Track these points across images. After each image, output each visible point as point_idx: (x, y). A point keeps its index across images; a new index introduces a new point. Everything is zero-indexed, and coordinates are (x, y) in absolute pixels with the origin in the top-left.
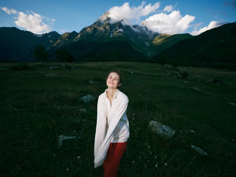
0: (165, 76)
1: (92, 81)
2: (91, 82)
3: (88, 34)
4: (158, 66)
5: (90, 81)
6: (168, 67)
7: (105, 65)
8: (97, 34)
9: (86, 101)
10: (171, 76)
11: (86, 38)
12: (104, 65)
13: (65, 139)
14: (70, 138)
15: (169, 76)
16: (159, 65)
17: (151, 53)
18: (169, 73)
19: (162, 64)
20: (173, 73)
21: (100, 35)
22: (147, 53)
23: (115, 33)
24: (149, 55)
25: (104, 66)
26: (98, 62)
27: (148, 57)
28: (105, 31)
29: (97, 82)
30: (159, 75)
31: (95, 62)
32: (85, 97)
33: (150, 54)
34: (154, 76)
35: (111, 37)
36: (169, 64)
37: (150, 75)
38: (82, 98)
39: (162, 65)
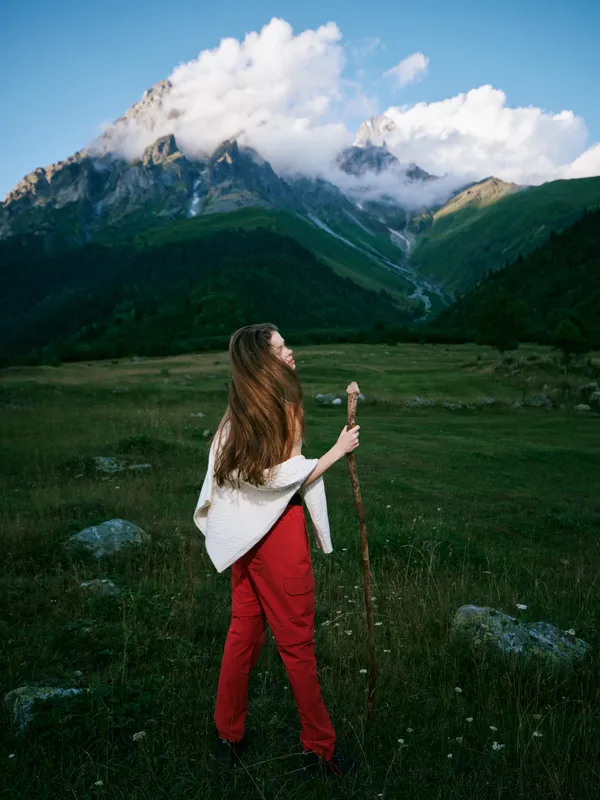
0: (526, 406)
1: (113, 460)
2: (105, 463)
3: (57, 206)
4: (479, 358)
5: (102, 459)
6: (533, 358)
7: (173, 371)
8: (113, 199)
9: (99, 553)
10: (556, 407)
11: (46, 224)
12: (166, 374)
13: (44, 697)
14: (67, 692)
15: (544, 405)
16: (485, 355)
17: (430, 287)
18: (546, 386)
19: (501, 344)
20: (566, 386)
21: (129, 208)
22: (411, 290)
23: (216, 194)
24: (423, 304)
25: (166, 380)
26: (126, 362)
27: (419, 310)
28: (156, 185)
29: (140, 462)
30: (493, 405)
31: (108, 362)
32: (94, 529)
33: (426, 293)
34: (464, 411)
35: (193, 213)
36: (541, 343)
37: (438, 407)
38: (80, 536)
39: (502, 351)
